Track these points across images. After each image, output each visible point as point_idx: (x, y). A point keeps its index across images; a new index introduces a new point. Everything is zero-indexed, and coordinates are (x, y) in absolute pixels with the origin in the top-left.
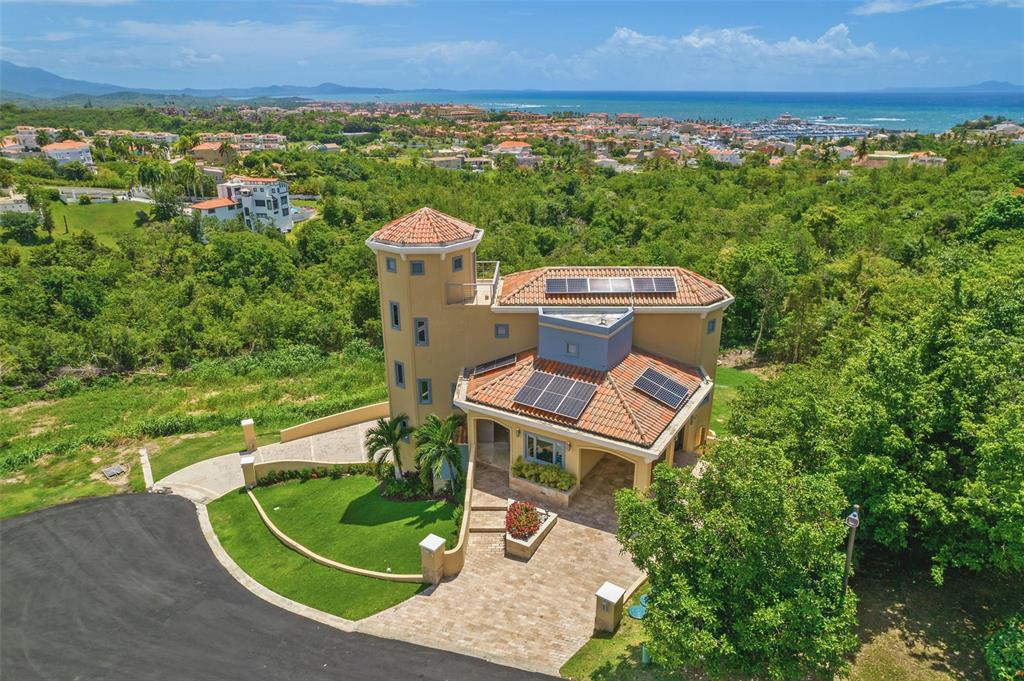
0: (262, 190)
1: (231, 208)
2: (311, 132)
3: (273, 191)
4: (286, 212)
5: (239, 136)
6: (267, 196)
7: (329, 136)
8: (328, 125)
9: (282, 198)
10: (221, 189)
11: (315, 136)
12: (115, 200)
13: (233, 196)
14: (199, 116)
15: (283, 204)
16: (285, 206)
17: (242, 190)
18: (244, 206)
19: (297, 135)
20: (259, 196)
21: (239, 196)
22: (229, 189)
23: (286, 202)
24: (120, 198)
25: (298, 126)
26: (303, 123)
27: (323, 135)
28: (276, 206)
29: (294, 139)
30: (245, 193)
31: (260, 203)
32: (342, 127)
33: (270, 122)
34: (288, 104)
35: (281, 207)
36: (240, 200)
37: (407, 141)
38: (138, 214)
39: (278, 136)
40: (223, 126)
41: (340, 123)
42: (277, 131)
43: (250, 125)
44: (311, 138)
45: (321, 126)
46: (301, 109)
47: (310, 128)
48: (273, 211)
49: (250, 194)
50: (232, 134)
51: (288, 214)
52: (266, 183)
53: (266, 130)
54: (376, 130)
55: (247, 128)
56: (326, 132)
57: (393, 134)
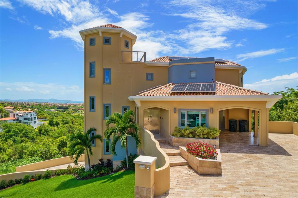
0: (27, 114)
1: (14, 120)
3: (31, 115)
4: (35, 122)
10: (11, 115)
13: (16, 116)
15: (34, 119)
18: (19, 120)
19: (42, 109)
20: (26, 116)
21: (18, 117)
22: (14, 114)
23: (36, 119)
28: (32, 120)
30: (20, 115)
31: (26, 119)
32: (57, 107)
33: (33, 106)
35: (33, 120)
36: (18, 118)
37: (77, 111)
42: (35, 108)
45: (50, 107)
48: (30, 122)
49: (22, 116)
53: (31, 108)
54: (67, 108)
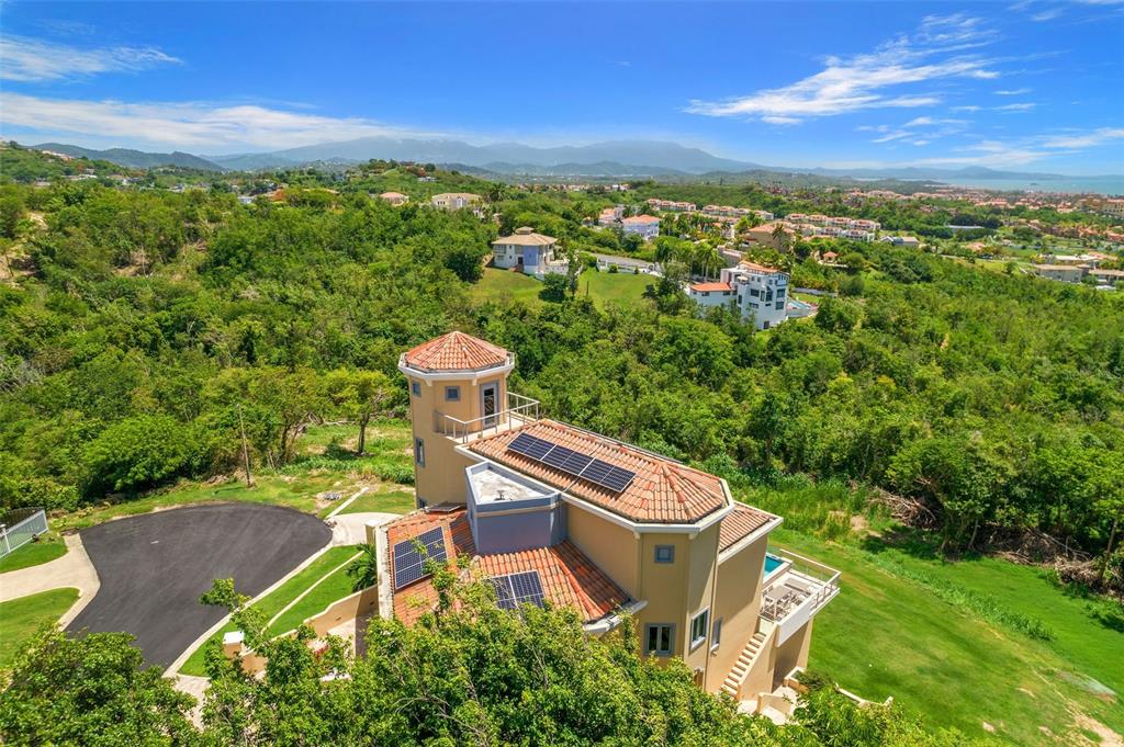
0: (759, 280)
2: (911, 221)
3: (770, 282)
4: (780, 306)
5: (831, 219)
6: (763, 286)
7: (929, 227)
8: (933, 215)
9: (778, 291)
10: (723, 273)
11: (914, 227)
12: (637, 272)
13: (733, 281)
14: (800, 197)
16: (780, 300)
17: (741, 278)
19: (895, 223)
20: (755, 284)
21: (737, 283)
22: (730, 274)
23: (783, 296)
24: (641, 270)
25: (898, 213)
26: (905, 211)
27: (924, 226)
28: (769, 297)
29: (890, 228)
30: (743, 280)
31: (754, 293)
32: (949, 218)
33: (868, 207)
34: (909, 189)
35: (775, 300)
36: (736, 287)
37: (1030, 241)
38: (648, 287)
39: (871, 223)
40: (820, 208)
41: (949, 214)
42: (873, 218)
43: (846, 209)
44: (909, 228)
45: (925, 216)
46: (918, 194)
47: (911, 217)
48: (764, 303)
49: (747, 283)
50: (824, 217)
51: (782, 308)
52: (766, 273)
53: (862, 215)
54: (993, 225)
55: (844, 212)
56: (929, 223)
57: (1015, 231)
